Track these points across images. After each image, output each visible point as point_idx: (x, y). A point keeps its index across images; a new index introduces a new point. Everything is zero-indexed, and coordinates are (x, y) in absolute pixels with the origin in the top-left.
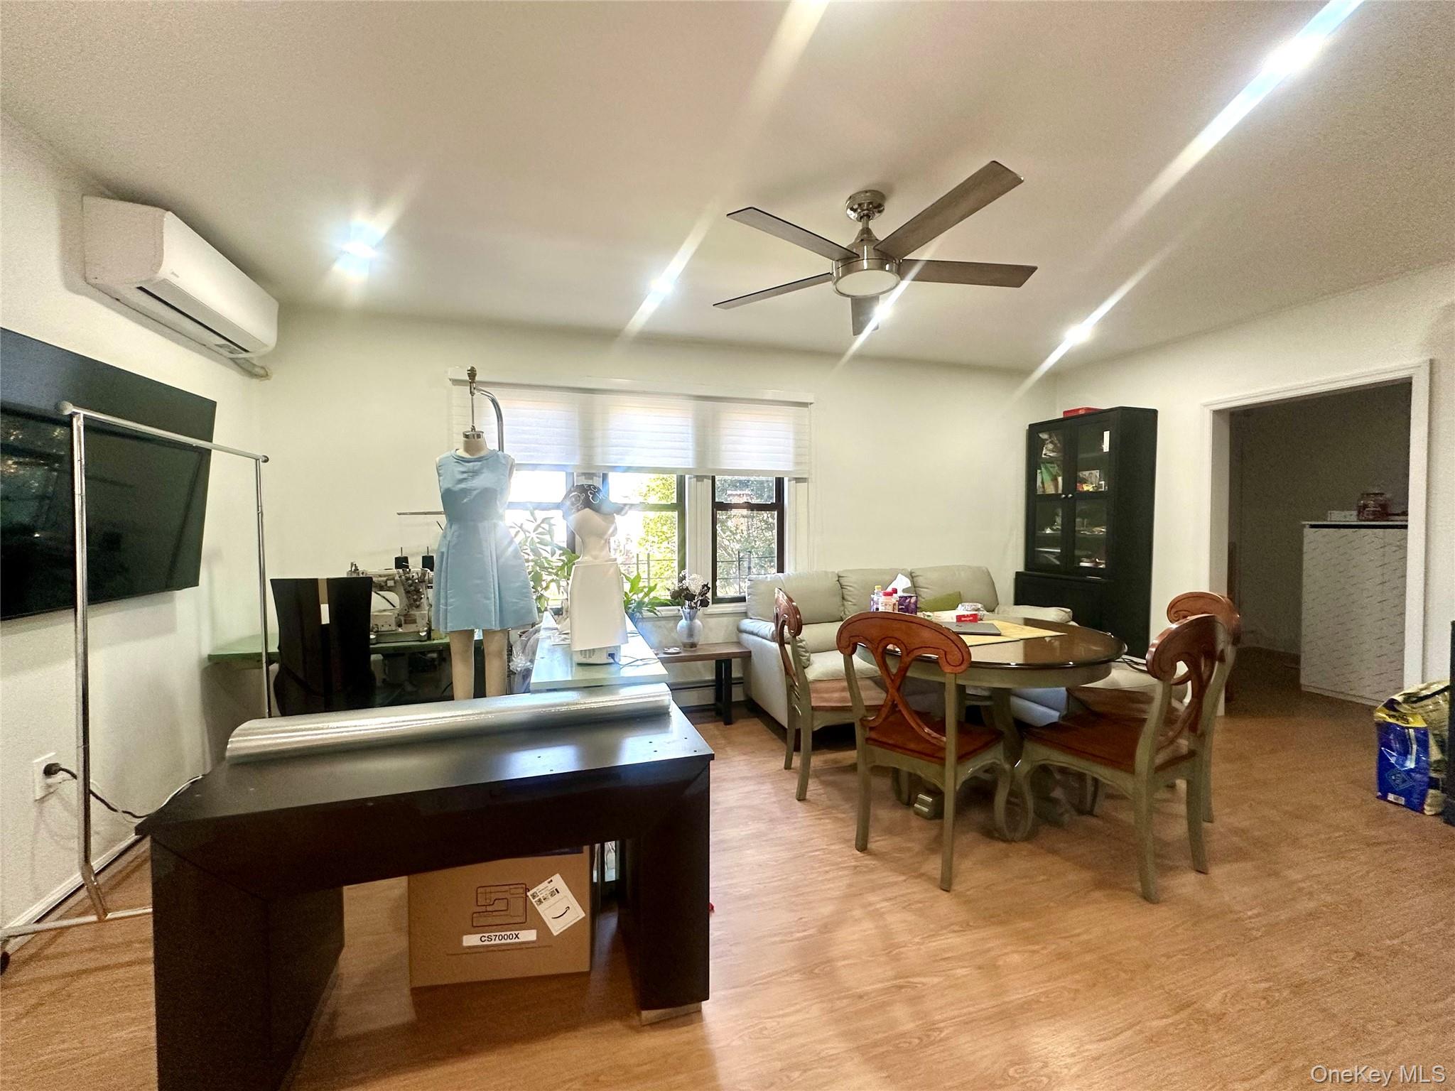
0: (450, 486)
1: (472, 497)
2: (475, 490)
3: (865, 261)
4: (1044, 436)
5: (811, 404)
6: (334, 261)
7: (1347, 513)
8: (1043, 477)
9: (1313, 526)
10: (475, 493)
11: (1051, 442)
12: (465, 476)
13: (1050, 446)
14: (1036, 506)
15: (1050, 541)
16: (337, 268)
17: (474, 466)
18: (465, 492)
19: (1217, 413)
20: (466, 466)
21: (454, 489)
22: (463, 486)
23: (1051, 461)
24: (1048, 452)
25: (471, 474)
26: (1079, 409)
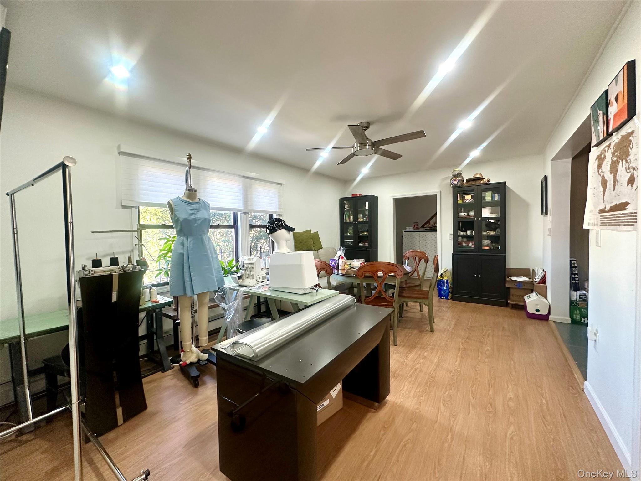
0: (186, 217)
1: (199, 223)
2: (200, 219)
3: (368, 146)
4: (345, 202)
5: (283, 184)
6: (105, 77)
7: (410, 228)
8: (346, 215)
9: (405, 231)
10: (200, 221)
11: (347, 204)
12: (193, 212)
13: (347, 206)
14: (344, 226)
15: (349, 238)
16: (107, 80)
17: (196, 207)
18: (195, 220)
19: (394, 199)
20: (192, 206)
21: (189, 218)
22: (193, 217)
23: (347, 210)
24: (346, 207)
25: (195, 211)
26: (357, 194)
